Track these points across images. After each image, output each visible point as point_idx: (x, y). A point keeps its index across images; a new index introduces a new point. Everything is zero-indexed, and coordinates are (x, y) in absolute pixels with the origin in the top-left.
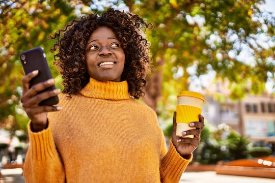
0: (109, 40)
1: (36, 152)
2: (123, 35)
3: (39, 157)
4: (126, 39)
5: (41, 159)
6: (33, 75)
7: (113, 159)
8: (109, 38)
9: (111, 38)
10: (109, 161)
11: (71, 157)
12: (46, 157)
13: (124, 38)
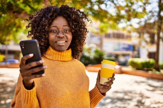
0: (64, 27)
1: (28, 100)
2: (73, 24)
3: (29, 102)
4: (74, 27)
5: (30, 103)
6: (30, 57)
7: (69, 99)
8: (63, 26)
9: (65, 26)
10: (67, 100)
11: (44, 98)
12: (32, 102)
13: (73, 27)
